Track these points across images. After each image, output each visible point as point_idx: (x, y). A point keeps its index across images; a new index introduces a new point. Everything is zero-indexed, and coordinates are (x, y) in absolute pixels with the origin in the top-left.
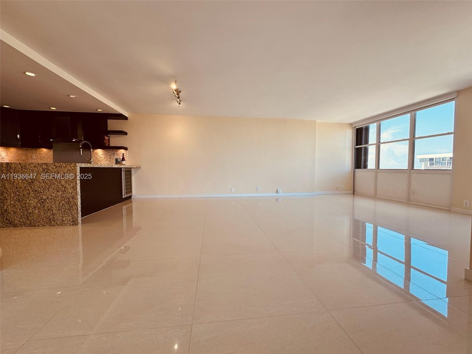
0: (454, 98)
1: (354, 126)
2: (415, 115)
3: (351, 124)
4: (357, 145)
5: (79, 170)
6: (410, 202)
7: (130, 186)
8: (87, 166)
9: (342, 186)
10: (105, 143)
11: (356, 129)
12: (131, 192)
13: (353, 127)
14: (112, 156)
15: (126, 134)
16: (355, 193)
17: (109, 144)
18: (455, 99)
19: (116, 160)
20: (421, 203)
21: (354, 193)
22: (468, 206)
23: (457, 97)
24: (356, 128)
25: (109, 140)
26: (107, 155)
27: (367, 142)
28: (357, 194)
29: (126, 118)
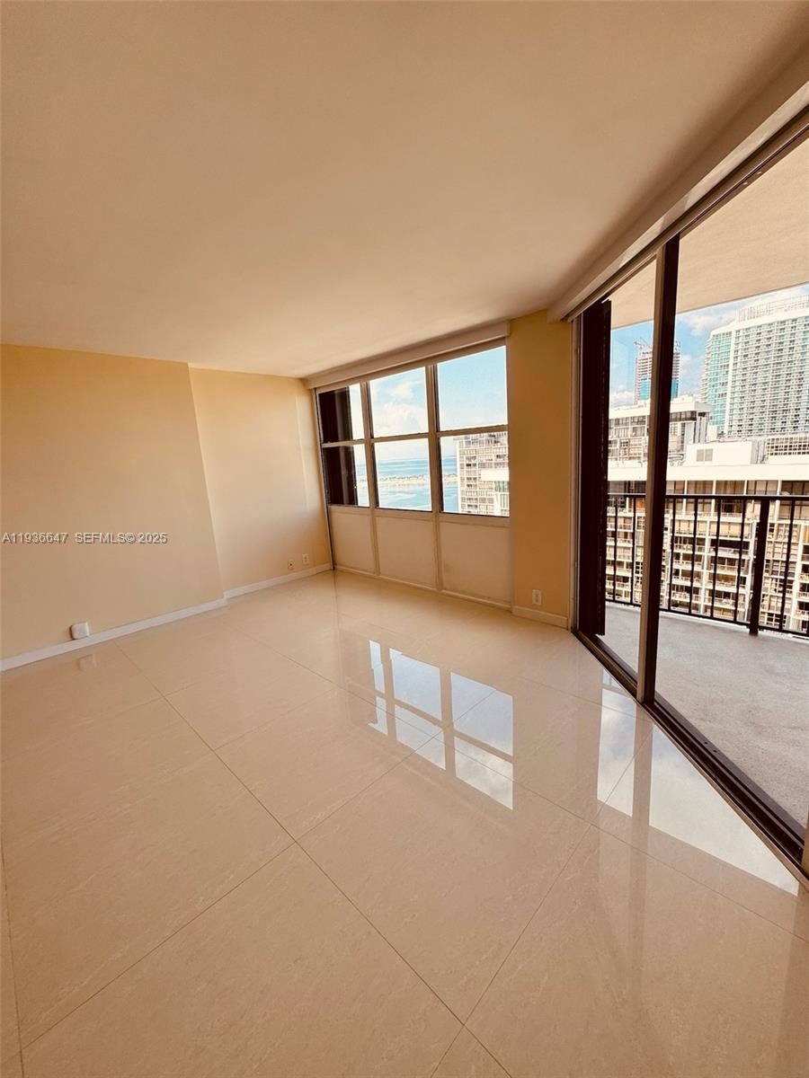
0: (504, 338)
1: (312, 387)
2: (435, 371)
3: (304, 381)
4: (325, 441)
6: (444, 591)
9: (304, 556)
11: (320, 395)
13: (311, 390)
16: (338, 567)
18: (506, 340)
20: (464, 592)
21: (334, 569)
22: (539, 604)
23: (508, 337)
24: (318, 392)
27: (348, 435)
28: (342, 571)
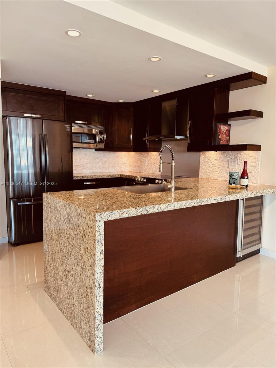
5: (102, 228)
7: (258, 228)
8: (125, 216)
10: (220, 139)
12: (259, 240)
14: (231, 162)
15: (260, 114)
17: (228, 141)
19: (230, 176)
25: (229, 131)
26: (223, 161)
29: (262, 80)
